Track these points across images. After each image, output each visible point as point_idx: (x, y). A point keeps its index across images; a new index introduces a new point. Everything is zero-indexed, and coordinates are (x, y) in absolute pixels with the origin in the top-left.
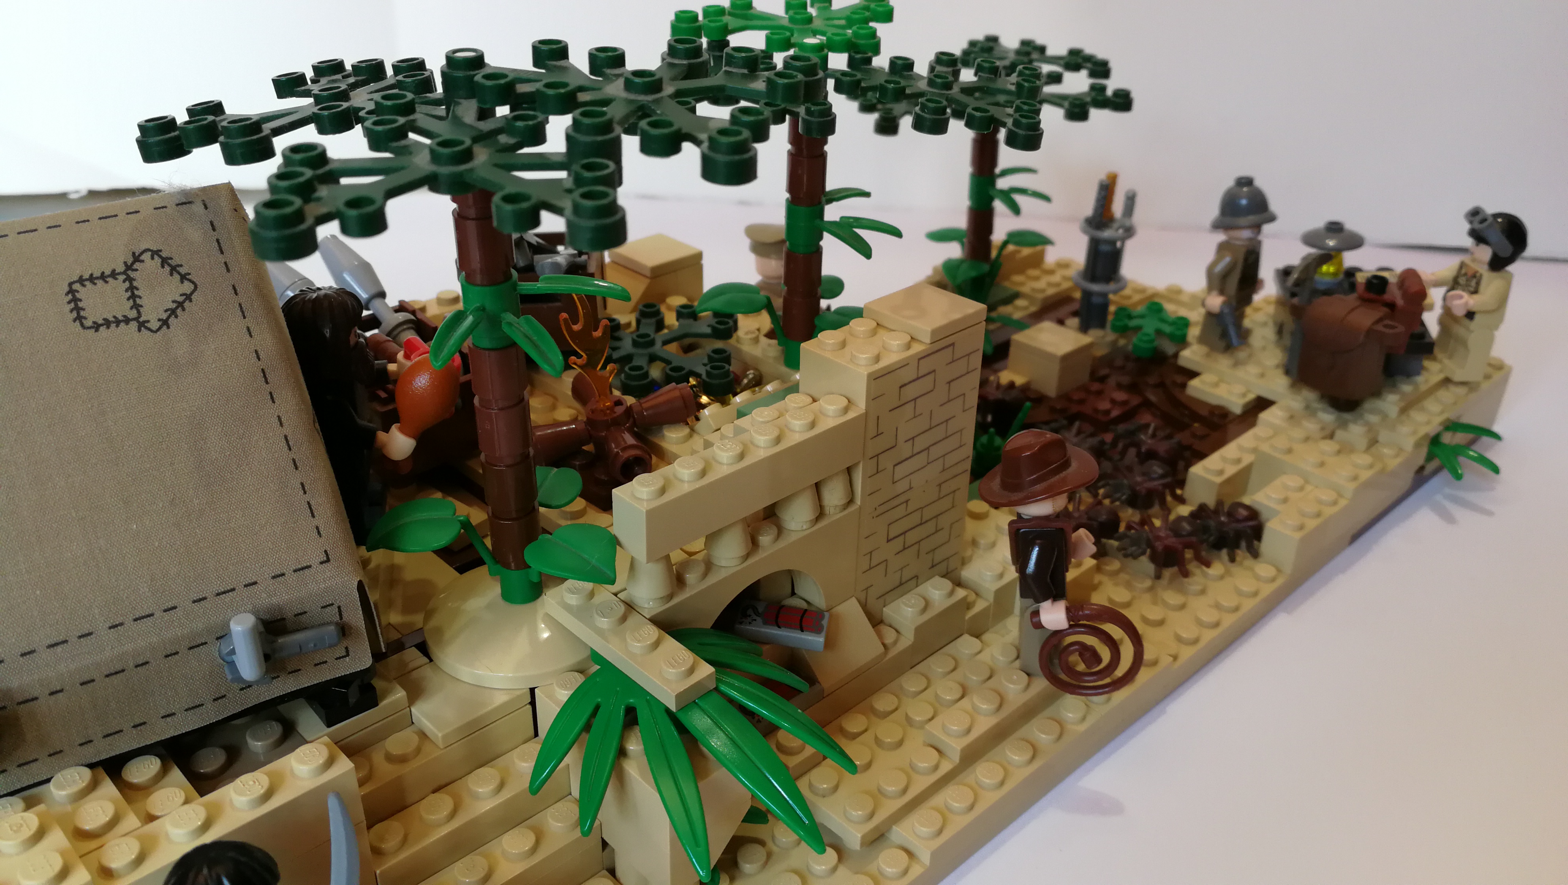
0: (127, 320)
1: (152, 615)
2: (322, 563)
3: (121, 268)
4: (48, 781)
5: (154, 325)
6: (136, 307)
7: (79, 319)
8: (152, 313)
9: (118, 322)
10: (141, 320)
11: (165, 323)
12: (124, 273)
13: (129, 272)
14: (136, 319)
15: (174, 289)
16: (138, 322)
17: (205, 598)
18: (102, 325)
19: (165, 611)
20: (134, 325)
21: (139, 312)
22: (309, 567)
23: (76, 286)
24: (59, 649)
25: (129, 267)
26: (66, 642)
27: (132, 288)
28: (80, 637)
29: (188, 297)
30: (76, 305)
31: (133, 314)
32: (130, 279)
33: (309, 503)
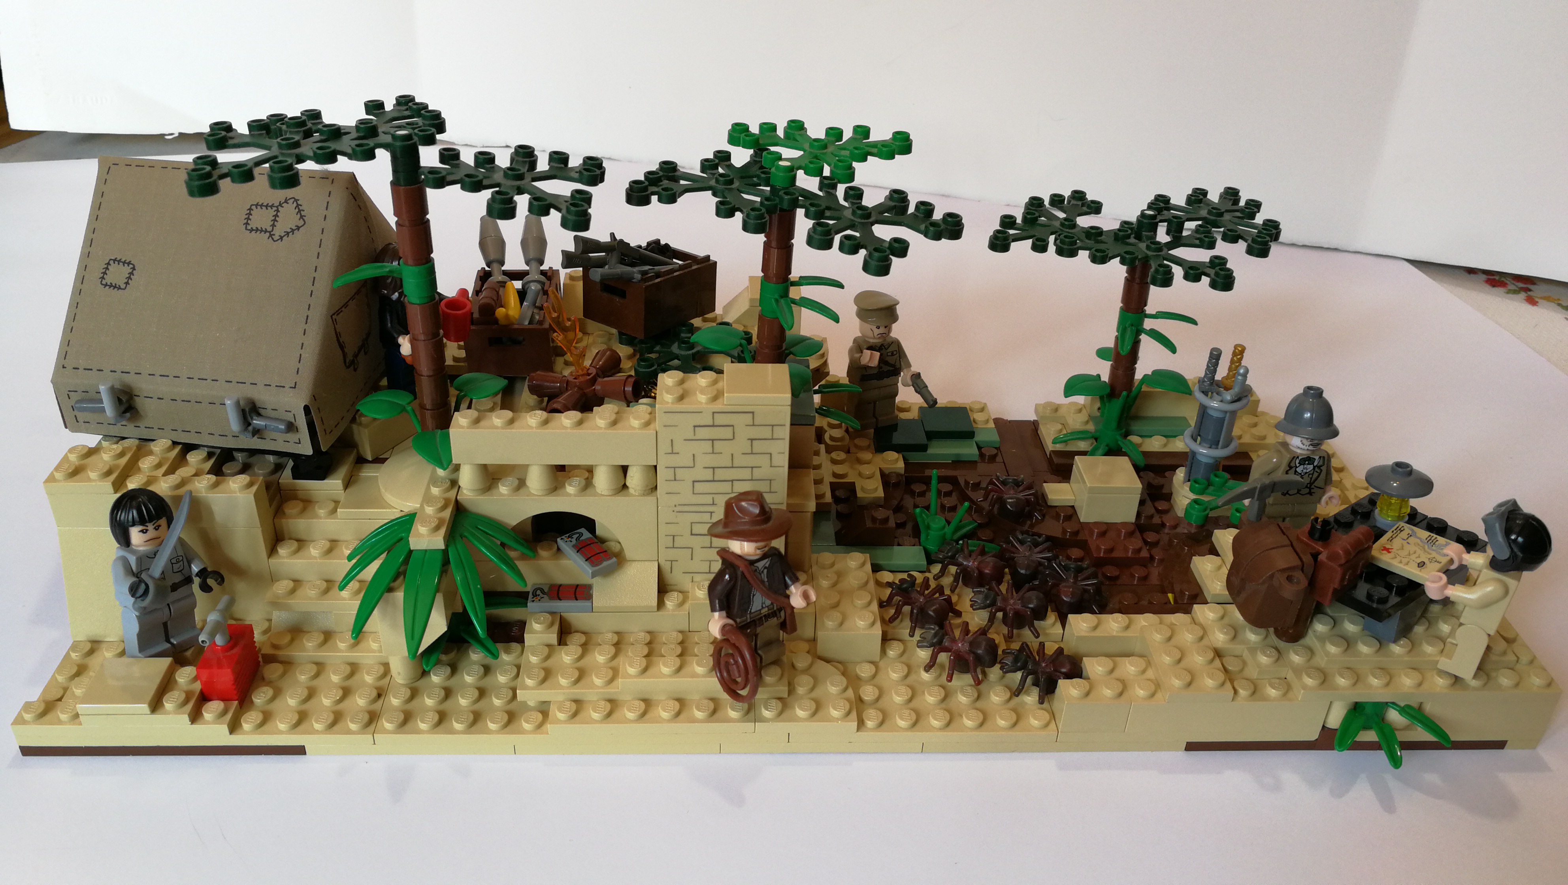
0: (266, 231)
1: (206, 380)
2: (291, 387)
3: (277, 204)
4: (153, 440)
5: (276, 237)
6: (273, 226)
7: (247, 224)
8: (278, 232)
9: (261, 231)
10: (272, 233)
11: (281, 238)
12: (277, 207)
13: (279, 207)
14: (270, 232)
15: (294, 221)
16: (270, 234)
17: (231, 382)
18: (254, 230)
19: (213, 380)
20: (268, 234)
21: (273, 229)
22: (284, 387)
23: (253, 207)
24: (164, 378)
25: (280, 205)
26: (168, 376)
27: (276, 216)
28: (174, 377)
29: (298, 228)
30: (249, 217)
31: (269, 229)
32: (278, 211)
33: (301, 355)
